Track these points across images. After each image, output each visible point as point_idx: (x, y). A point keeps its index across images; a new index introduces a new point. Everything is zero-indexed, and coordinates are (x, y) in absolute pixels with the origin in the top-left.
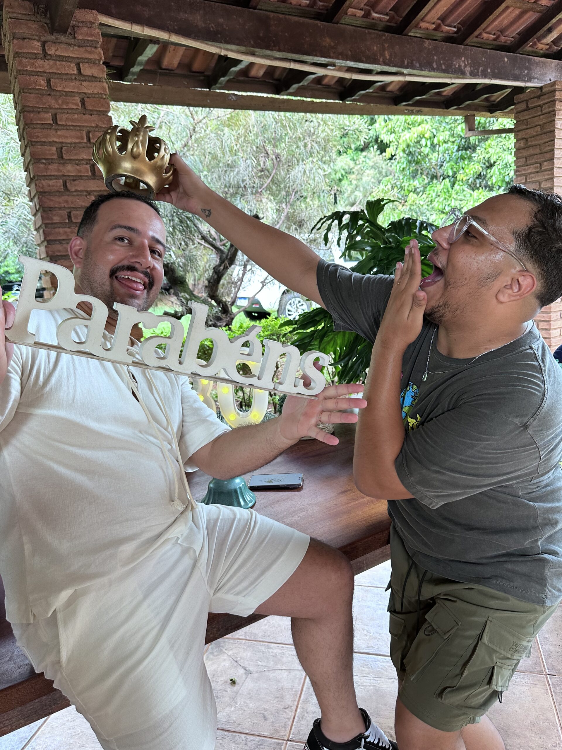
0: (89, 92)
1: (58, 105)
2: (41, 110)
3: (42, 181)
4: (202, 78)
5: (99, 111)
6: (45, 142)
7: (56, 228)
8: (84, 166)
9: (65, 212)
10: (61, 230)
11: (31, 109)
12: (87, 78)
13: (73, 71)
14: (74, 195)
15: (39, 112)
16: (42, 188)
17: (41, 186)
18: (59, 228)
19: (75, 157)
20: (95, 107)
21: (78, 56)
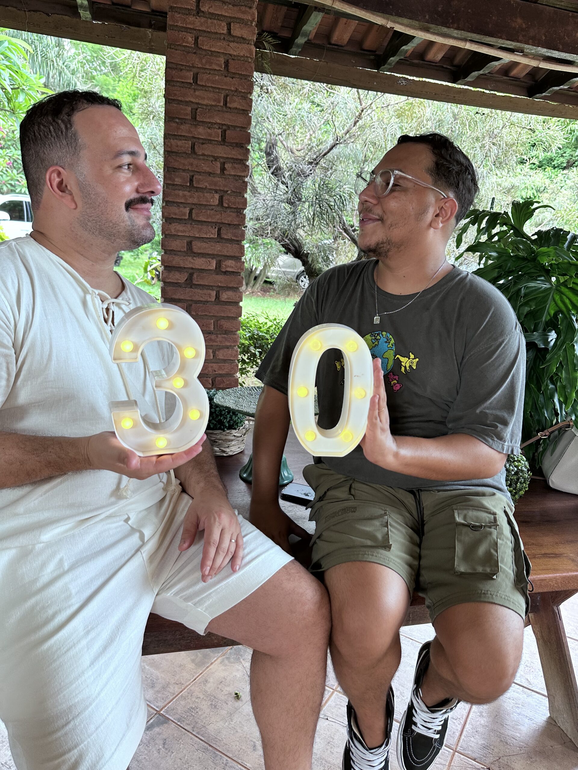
0: (235, 54)
1: (202, 64)
2: (184, 67)
3: (172, 140)
4: (372, 57)
5: (241, 74)
6: (181, 101)
7: (176, 189)
8: (216, 130)
9: (188, 175)
10: (181, 193)
11: (175, 66)
12: (236, 39)
13: (223, 30)
14: (200, 159)
15: (181, 70)
16: (170, 147)
17: (169, 144)
18: (179, 190)
19: (208, 120)
20: (238, 70)
21: (230, 15)
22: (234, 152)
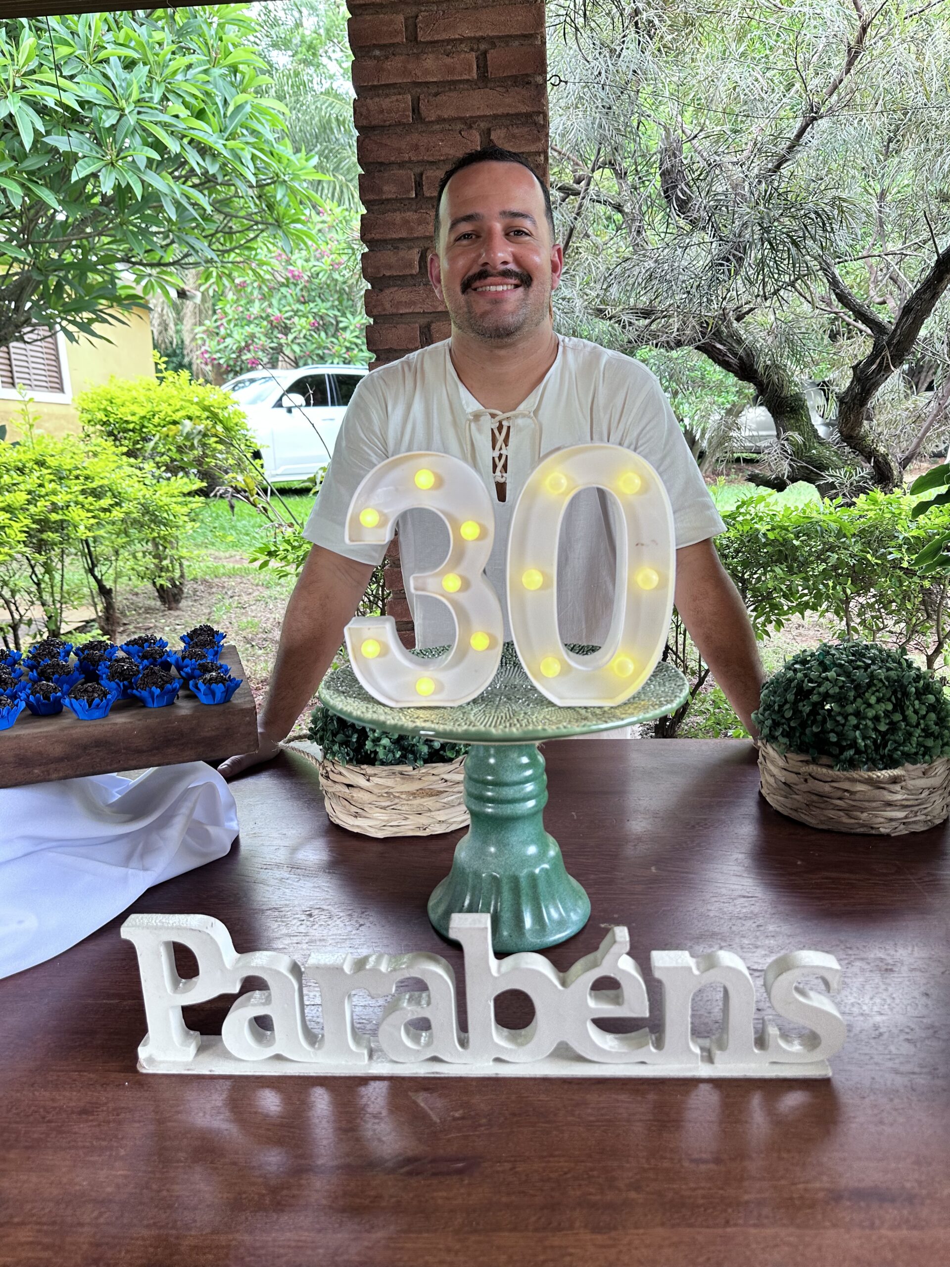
22: (508, 100)
